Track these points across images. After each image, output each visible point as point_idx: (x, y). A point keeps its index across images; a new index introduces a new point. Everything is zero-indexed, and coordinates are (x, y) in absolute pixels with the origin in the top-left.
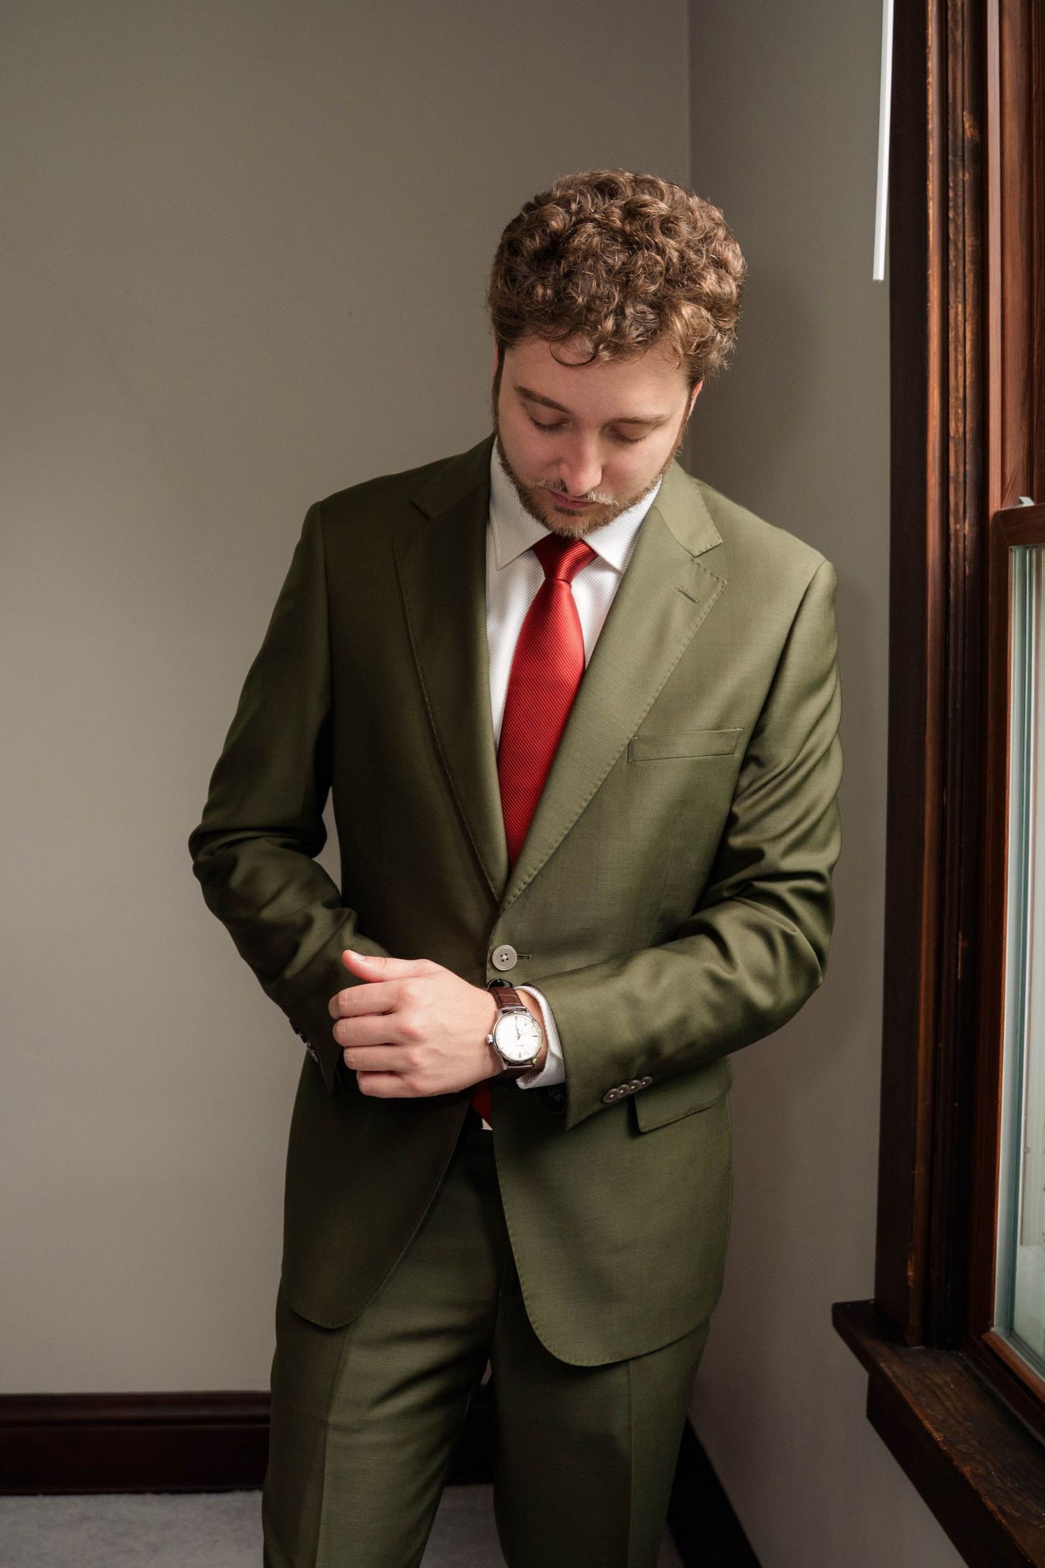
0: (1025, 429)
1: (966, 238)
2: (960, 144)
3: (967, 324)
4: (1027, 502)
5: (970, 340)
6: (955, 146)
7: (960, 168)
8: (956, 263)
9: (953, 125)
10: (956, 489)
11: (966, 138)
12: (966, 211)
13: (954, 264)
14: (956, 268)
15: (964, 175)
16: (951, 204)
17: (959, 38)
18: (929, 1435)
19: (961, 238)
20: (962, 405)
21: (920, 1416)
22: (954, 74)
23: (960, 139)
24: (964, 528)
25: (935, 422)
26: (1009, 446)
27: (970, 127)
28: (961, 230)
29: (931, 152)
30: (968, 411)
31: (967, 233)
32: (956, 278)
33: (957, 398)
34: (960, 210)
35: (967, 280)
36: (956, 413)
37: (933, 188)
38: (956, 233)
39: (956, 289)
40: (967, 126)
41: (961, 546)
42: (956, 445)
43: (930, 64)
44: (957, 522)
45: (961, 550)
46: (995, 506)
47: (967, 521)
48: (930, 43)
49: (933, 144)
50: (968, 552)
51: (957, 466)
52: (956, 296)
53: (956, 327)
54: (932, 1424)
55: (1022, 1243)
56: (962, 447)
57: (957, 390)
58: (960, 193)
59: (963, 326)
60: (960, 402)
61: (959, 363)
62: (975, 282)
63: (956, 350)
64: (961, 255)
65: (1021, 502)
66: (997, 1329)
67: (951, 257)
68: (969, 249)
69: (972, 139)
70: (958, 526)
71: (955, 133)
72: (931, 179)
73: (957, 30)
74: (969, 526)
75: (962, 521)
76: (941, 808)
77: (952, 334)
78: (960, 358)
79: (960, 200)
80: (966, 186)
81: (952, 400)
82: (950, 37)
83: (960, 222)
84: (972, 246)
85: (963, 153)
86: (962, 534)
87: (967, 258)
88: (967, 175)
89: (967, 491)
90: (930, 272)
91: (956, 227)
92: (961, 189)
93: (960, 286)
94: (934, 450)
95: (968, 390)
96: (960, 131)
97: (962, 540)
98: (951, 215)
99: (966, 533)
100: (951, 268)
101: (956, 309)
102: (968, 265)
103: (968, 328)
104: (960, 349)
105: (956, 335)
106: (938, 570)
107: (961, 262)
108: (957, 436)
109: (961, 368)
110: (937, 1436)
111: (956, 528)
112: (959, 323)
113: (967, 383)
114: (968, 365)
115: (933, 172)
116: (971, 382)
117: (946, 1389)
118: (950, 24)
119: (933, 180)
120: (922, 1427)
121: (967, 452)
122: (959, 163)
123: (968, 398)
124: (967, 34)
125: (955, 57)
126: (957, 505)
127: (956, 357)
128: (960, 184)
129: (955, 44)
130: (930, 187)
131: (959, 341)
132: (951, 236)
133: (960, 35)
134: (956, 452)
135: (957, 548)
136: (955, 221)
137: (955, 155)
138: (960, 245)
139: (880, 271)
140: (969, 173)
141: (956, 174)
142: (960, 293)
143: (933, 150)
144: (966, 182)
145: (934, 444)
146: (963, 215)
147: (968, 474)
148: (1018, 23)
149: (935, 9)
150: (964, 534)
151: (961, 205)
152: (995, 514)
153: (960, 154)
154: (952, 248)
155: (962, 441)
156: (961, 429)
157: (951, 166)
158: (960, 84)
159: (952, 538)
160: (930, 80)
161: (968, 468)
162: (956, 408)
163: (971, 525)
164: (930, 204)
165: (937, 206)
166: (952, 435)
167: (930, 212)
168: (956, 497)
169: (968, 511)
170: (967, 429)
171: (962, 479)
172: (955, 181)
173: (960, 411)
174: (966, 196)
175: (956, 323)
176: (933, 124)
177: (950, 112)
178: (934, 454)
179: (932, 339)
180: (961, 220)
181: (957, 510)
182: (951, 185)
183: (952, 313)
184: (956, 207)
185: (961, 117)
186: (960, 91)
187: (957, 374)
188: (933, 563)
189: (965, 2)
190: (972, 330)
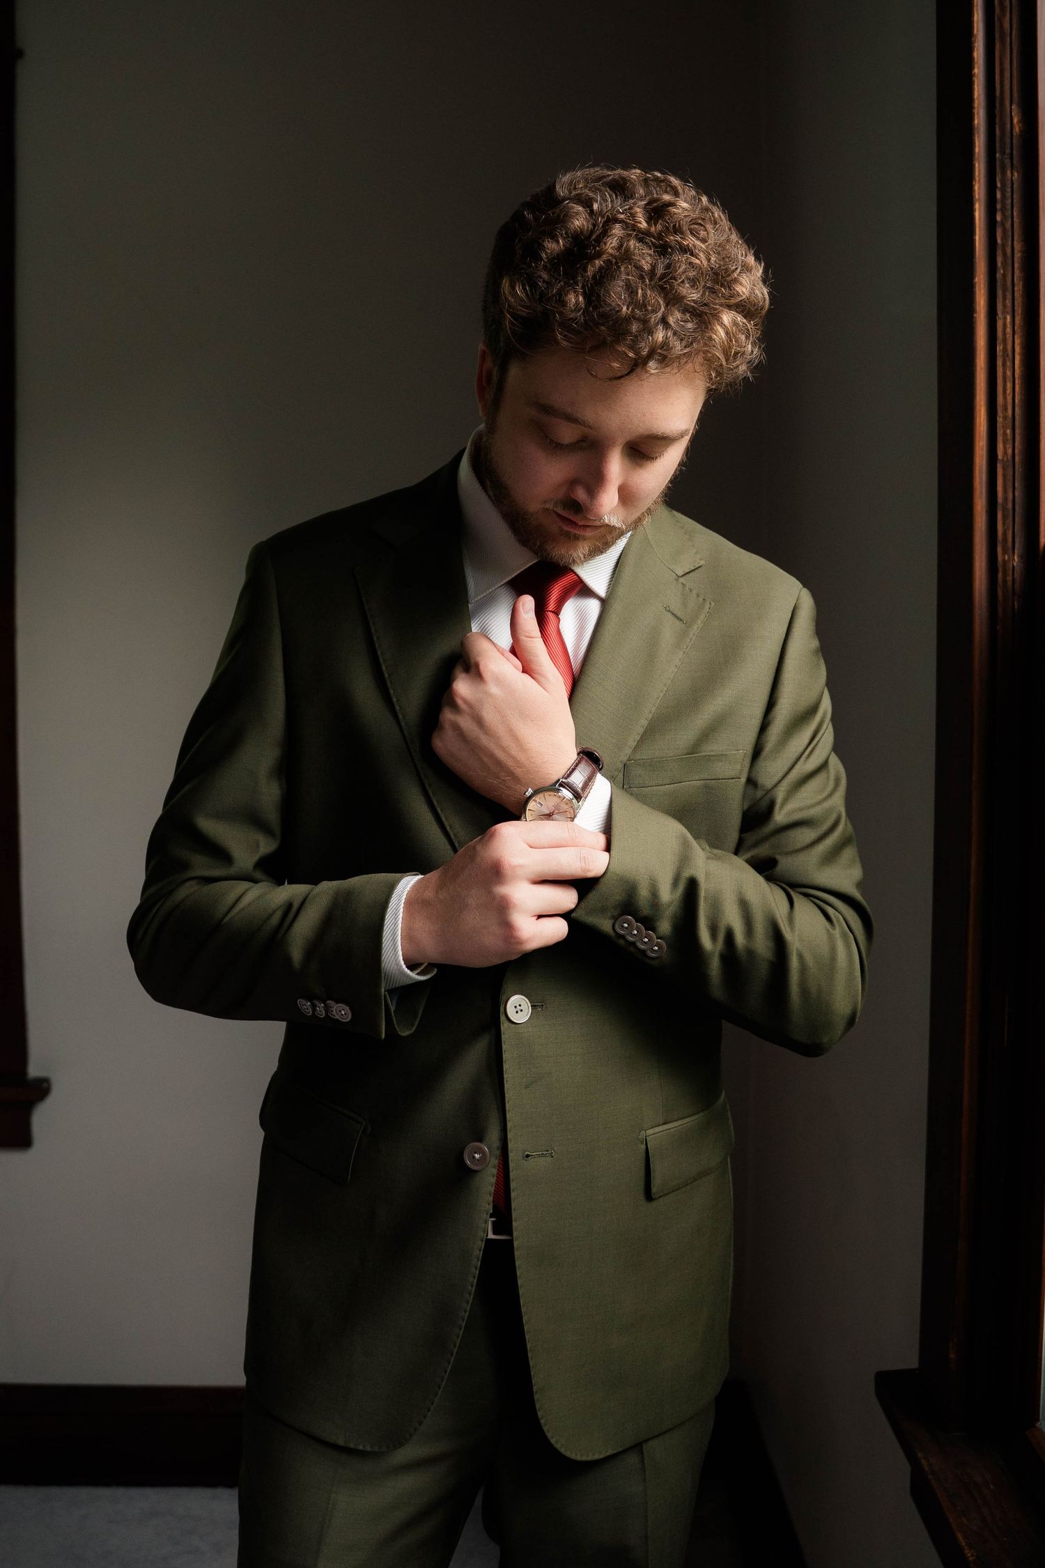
1: (1015, 243)
2: (1008, 140)
3: (1016, 336)
5: (1020, 354)
6: (1003, 142)
7: (1008, 167)
8: (1004, 271)
9: (1001, 120)
10: (1004, 517)
11: (1015, 134)
12: (1015, 214)
13: (1002, 271)
14: (1004, 276)
15: (1012, 175)
16: (999, 206)
17: (1007, 25)
19: (1010, 243)
20: (1011, 425)
22: (1002, 64)
23: (1008, 135)
24: (1013, 559)
25: (981, 444)
27: (1019, 122)
28: (1010, 234)
29: (977, 150)
30: (1017, 431)
31: (1016, 238)
32: (1004, 287)
33: (1005, 418)
34: (1009, 213)
35: (1016, 289)
36: (1005, 434)
37: (979, 189)
38: (1004, 237)
39: (1004, 299)
40: (1015, 121)
41: (1009, 578)
42: (1004, 469)
43: (975, 54)
44: (1005, 552)
45: (1010, 583)
47: (1016, 551)
48: (975, 31)
49: (979, 141)
50: (1017, 586)
51: (1005, 491)
52: (1005, 306)
53: (1005, 340)
56: (1010, 472)
57: (1005, 409)
58: (1009, 195)
59: (1011, 338)
60: (1009, 421)
61: (1008, 380)
62: (1024, 292)
63: (1004, 364)
64: (1009, 262)
67: (999, 264)
68: (1018, 255)
69: (1021, 135)
70: (1006, 557)
71: (1003, 128)
72: (977, 179)
73: (1004, 16)
74: (1018, 557)
75: (1011, 554)
77: (999, 348)
78: (1009, 373)
79: (1009, 201)
80: (1015, 186)
81: (1000, 420)
82: (997, 24)
83: (1008, 225)
84: (1021, 251)
85: (1011, 148)
86: (1011, 566)
87: (1016, 265)
88: (1016, 174)
89: (1017, 519)
90: (976, 280)
91: (1004, 231)
92: (1009, 190)
93: (1009, 296)
94: (980, 472)
95: (1016, 409)
96: (1008, 126)
97: (1010, 572)
98: (999, 218)
99: (1015, 564)
100: (999, 276)
101: (1005, 321)
102: (1017, 272)
103: (1017, 341)
104: (1009, 364)
105: (1005, 350)
106: (984, 603)
107: (1010, 268)
108: (1005, 460)
109: (1009, 385)
111: (1004, 560)
112: (1008, 336)
113: (1017, 401)
114: (1017, 381)
115: (979, 170)
116: (1021, 401)
118: (997, 11)
119: (979, 181)
121: (1016, 476)
122: (1007, 161)
123: (1017, 418)
124: (1015, 20)
125: (1003, 47)
126: (1005, 534)
127: (1004, 373)
128: (1008, 184)
129: (1002, 33)
130: (976, 188)
131: (1007, 355)
132: (999, 241)
133: (1009, 22)
134: (1004, 476)
135: (1005, 581)
136: (1003, 224)
137: (1003, 153)
138: (1009, 251)
140: (1017, 172)
141: (1003, 173)
142: (1009, 303)
143: (979, 147)
144: (1015, 182)
145: (981, 467)
146: (1011, 218)
147: (1017, 500)
150: (1013, 567)
151: (1009, 207)
153: (1008, 151)
154: (999, 253)
155: (1011, 464)
156: (1010, 451)
157: (998, 163)
158: (1007, 74)
159: (1000, 569)
160: (976, 71)
161: (1016, 494)
162: (1005, 428)
163: (1021, 557)
164: (977, 206)
165: (983, 207)
166: (1000, 457)
167: (977, 214)
168: (1004, 523)
169: (1017, 540)
170: (1017, 451)
171: (1010, 506)
172: (1003, 184)
173: (1008, 431)
174: (1015, 196)
175: (1004, 334)
176: (980, 119)
177: (997, 105)
178: (981, 478)
179: (978, 352)
180: (1009, 222)
181: (1005, 540)
182: (999, 185)
183: (1000, 324)
184: (1003, 210)
185: (1009, 110)
186: (1007, 82)
187: (1005, 391)
188: (980, 597)
190: (1021, 343)
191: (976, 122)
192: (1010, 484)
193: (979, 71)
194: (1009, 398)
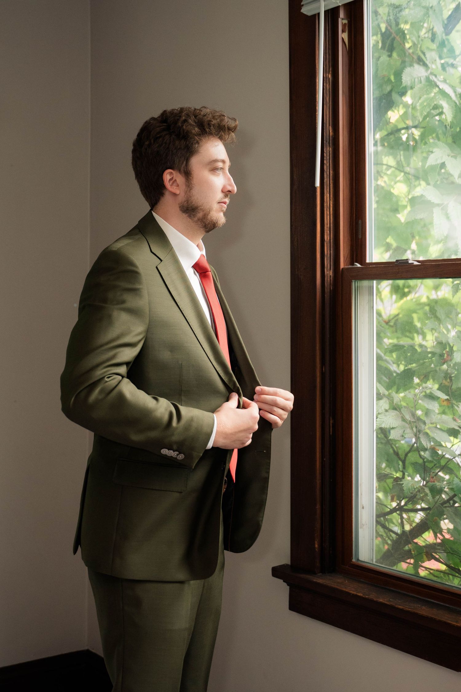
1: (330, 171)
2: (328, 138)
3: (331, 201)
4: (358, 265)
5: (332, 207)
6: (326, 138)
7: (328, 146)
9: (326, 130)
10: (327, 259)
11: (330, 136)
12: (330, 162)
13: (326, 180)
14: (327, 181)
16: (325, 158)
19: (329, 171)
20: (329, 230)
23: (328, 136)
24: (329, 273)
25: (319, 235)
26: (345, 245)
27: (332, 132)
28: (328, 168)
30: (331, 232)
32: (327, 185)
33: (327, 227)
34: (328, 161)
35: (331, 186)
36: (327, 232)
38: (327, 169)
39: (327, 189)
40: (331, 131)
41: (329, 279)
42: (327, 244)
43: (317, 108)
44: (327, 271)
45: (329, 281)
46: (342, 266)
48: (317, 100)
50: (331, 281)
51: (327, 250)
52: (327, 191)
54: (353, 591)
56: (329, 244)
57: (327, 224)
58: (328, 155)
60: (329, 229)
61: (328, 215)
62: (333, 187)
63: (327, 210)
64: (328, 177)
65: (355, 265)
66: (354, 559)
67: (325, 177)
68: (331, 175)
69: (332, 136)
70: (328, 272)
71: (326, 133)
73: (327, 97)
74: (332, 272)
75: (329, 271)
76: (323, 374)
77: (325, 205)
78: (328, 213)
79: (328, 157)
80: (330, 152)
81: (325, 228)
82: (325, 99)
83: (328, 165)
84: (332, 174)
87: (331, 178)
88: (330, 149)
89: (331, 260)
91: (327, 166)
92: (328, 154)
93: (328, 187)
94: (319, 245)
95: (331, 224)
96: (328, 133)
97: (329, 277)
98: (325, 162)
99: (331, 275)
101: (327, 196)
102: (331, 180)
103: (331, 203)
104: (328, 210)
105: (327, 205)
106: (320, 288)
107: (328, 179)
108: (327, 241)
109: (328, 217)
111: (327, 273)
112: (328, 201)
113: (331, 222)
114: (331, 216)
116: (332, 222)
117: (345, 582)
118: (325, 95)
121: (331, 246)
122: (328, 144)
123: (331, 228)
124: (330, 99)
125: (327, 107)
126: (327, 265)
127: (327, 213)
128: (328, 151)
131: (328, 207)
132: (325, 170)
133: (328, 99)
134: (327, 246)
135: (327, 280)
136: (326, 165)
137: (326, 141)
138: (328, 173)
140: (331, 148)
141: (327, 148)
144: (330, 151)
145: (318, 243)
147: (331, 254)
150: (330, 276)
151: (328, 159)
152: (342, 269)
153: (328, 141)
154: (325, 174)
155: (329, 242)
156: (329, 238)
157: (325, 144)
158: (328, 116)
159: (326, 276)
161: (331, 252)
162: (327, 230)
166: (326, 240)
168: (327, 262)
169: (331, 267)
170: (331, 238)
171: (329, 255)
172: (326, 150)
174: (330, 156)
175: (327, 200)
177: (325, 126)
178: (319, 247)
180: (328, 164)
181: (327, 267)
182: (325, 152)
185: (328, 128)
186: (328, 119)
187: (327, 219)
188: (319, 285)
189: (330, 87)
190: (332, 203)
192: (329, 248)
194: (328, 221)
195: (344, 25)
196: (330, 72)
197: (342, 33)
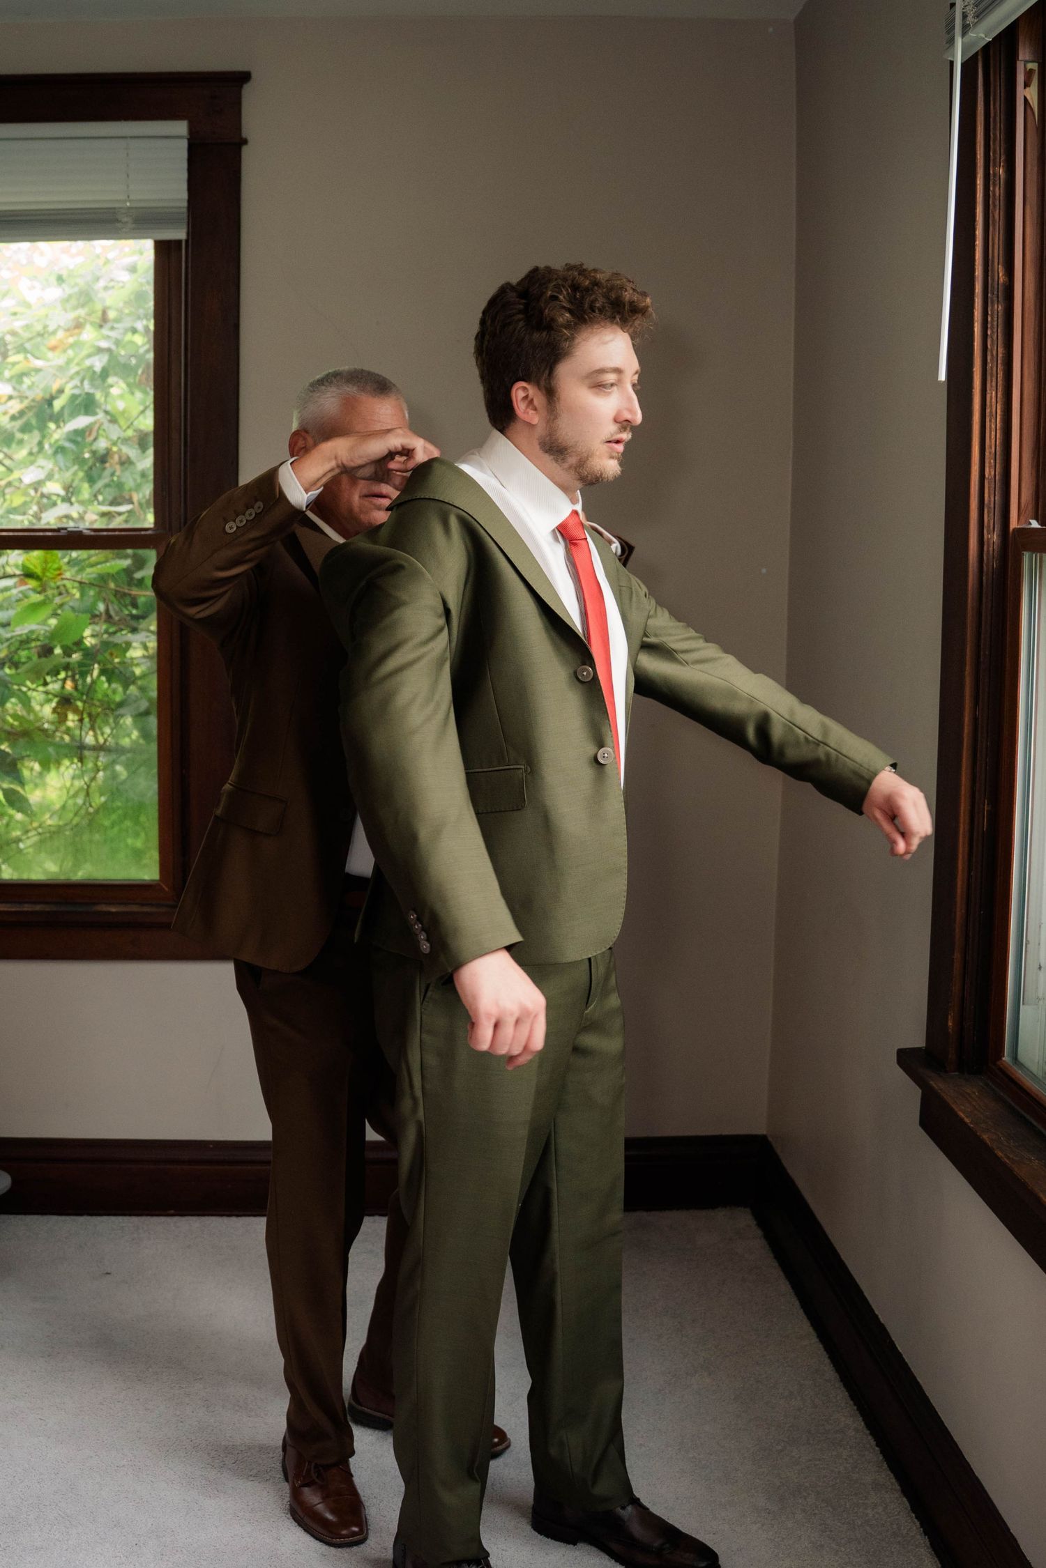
0: (1034, 474)
1: (999, 348)
2: (996, 286)
3: (998, 405)
4: (1035, 524)
5: (1000, 415)
6: (993, 287)
7: (996, 302)
8: (992, 364)
9: (992, 273)
10: (988, 512)
11: (1000, 282)
12: (999, 331)
13: (990, 365)
14: (992, 368)
15: (998, 307)
16: (989, 326)
17: (997, 217)
18: (962, 1120)
19: (995, 348)
20: (993, 457)
21: (956, 1110)
22: (993, 240)
23: (996, 283)
24: (994, 538)
25: (976, 467)
26: (1023, 485)
27: (1003, 275)
29: (977, 291)
30: (998, 461)
31: (999, 345)
32: (992, 374)
33: (990, 453)
34: (995, 330)
35: (999, 376)
36: (990, 463)
37: (978, 314)
38: (992, 345)
39: (991, 382)
40: (1001, 275)
41: (991, 549)
42: (989, 484)
43: (977, 233)
44: (988, 533)
45: (991, 552)
46: (1014, 524)
47: (995, 533)
48: (977, 219)
49: (978, 285)
50: (995, 552)
51: (989, 497)
52: (991, 386)
53: (991, 406)
54: (964, 1113)
55: (1023, 1004)
56: (993, 484)
57: (991, 448)
58: (996, 319)
59: (995, 406)
60: (993, 455)
61: (992, 430)
62: (1004, 377)
63: (990, 421)
64: (995, 359)
65: (1030, 524)
66: (1006, 1058)
67: (989, 361)
68: (1000, 355)
69: (1004, 284)
70: (989, 536)
71: (993, 279)
72: (977, 308)
73: (995, 210)
75: (992, 534)
76: (975, 720)
77: (988, 411)
78: (993, 426)
79: (995, 323)
80: (999, 314)
81: (987, 454)
82: (991, 215)
83: (995, 337)
84: (1003, 354)
85: (998, 292)
86: (992, 541)
87: (999, 362)
88: (1000, 307)
89: (996, 513)
90: (975, 369)
91: (992, 341)
93: (994, 379)
94: (975, 485)
95: (997, 447)
96: (996, 278)
97: (992, 545)
98: (989, 333)
99: (995, 540)
100: (988, 368)
101: (991, 394)
102: (999, 366)
103: (999, 407)
104: (993, 421)
105: (991, 412)
106: (976, 564)
107: (995, 363)
108: (990, 478)
109: (993, 433)
110: (967, 1120)
111: (988, 539)
112: (993, 403)
113: (997, 443)
114: (998, 431)
115: (978, 304)
116: (1000, 443)
117: (973, 1096)
118: (991, 207)
120: (957, 1116)
121: (997, 488)
122: (995, 299)
123: (998, 453)
124: (1002, 213)
125: (994, 229)
126: (989, 522)
127: (990, 426)
128: (996, 312)
129: (994, 220)
130: (976, 313)
131: (993, 416)
132: (989, 347)
133: (998, 214)
134: (989, 490)
135: (988, 551)
136: (992, 337)
137: (993, 293)
138: (995, 352)
139: (942, 376)
140: (1002, 305)
141: (993, 306)
142: (994, 384)
143: (978, 289)
145: (975, 482)
146: (997, 334)
147: (996, 502)
148: (1035, 209)
149: (981, 195)
150: (994, 542)
151: (995, 326)
152: (1014, 530)
153: (996, 293)
154: (989, 353)
155: (993, 481)
156: (993, 473)
157: (989, 300)
158: (996, 246)
159: (986, 543)
160: (977, 242)
161: (997, 498)
162: (990, 459)
163: (998, 536)
164: (976, 324)
165: (979, 326)
166: (987, 476)
167: (976, 329)
168: (988, 516)
169: (996, 526)
170: (997, 473)
171: (992, 505)
172: (992, 311)
173: (992, 461)
174: (999, 320)
175: (991, 402)
176: (979, 272)
177: (990, 265)
178: (975, 488)
179: (975, 413)
180: (996, 335)
181: (989, 526)
182: (990, 313)
183: (988, 396)
184: (992, 328)
185: (997, 267)
186: (996, 251)
187: (990, 437)
188: (973, 559)
189: (1002, 191)
190: (1001, 408)
191: (977, 273)
192: (993, 492)
193: (979, 243)
194: (993, 441)
195: (1029, 74)
196: (1002, 164)
197: (1025, 88)
